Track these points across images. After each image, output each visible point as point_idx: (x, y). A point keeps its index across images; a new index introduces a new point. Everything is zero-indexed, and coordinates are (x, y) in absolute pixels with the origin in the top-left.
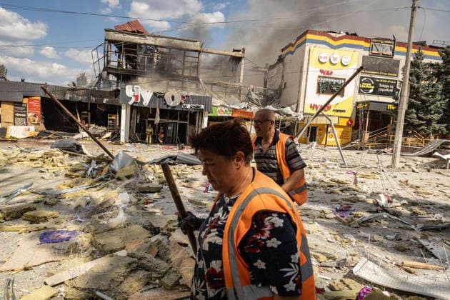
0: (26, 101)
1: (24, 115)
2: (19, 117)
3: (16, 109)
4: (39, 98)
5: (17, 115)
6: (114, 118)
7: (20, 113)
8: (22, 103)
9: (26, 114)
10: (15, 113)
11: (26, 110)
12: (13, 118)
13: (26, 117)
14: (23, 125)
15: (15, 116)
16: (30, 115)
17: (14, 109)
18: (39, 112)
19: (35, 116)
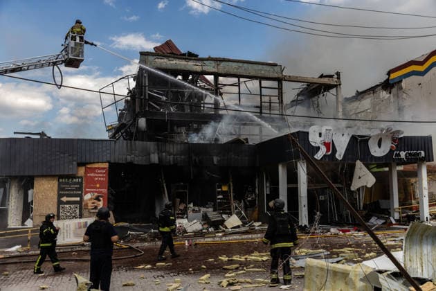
0: (81, 171)
1: (78, 199)
2: (68, 203)
3: (63, 189)
4: (106, 165)
5: (64, 199)
6: (225, 188)
7: (68, 196)
8: (74, 177)
9: (81, 196)
10: (60, 196)
11: (80, 189)
12: (56, 206)
13: (80, 203)
14: (75, 217)
15: (60, 203)
16: (87, 197)
17: (60, 189)
18: (105, 191)
19: (97, 199)
